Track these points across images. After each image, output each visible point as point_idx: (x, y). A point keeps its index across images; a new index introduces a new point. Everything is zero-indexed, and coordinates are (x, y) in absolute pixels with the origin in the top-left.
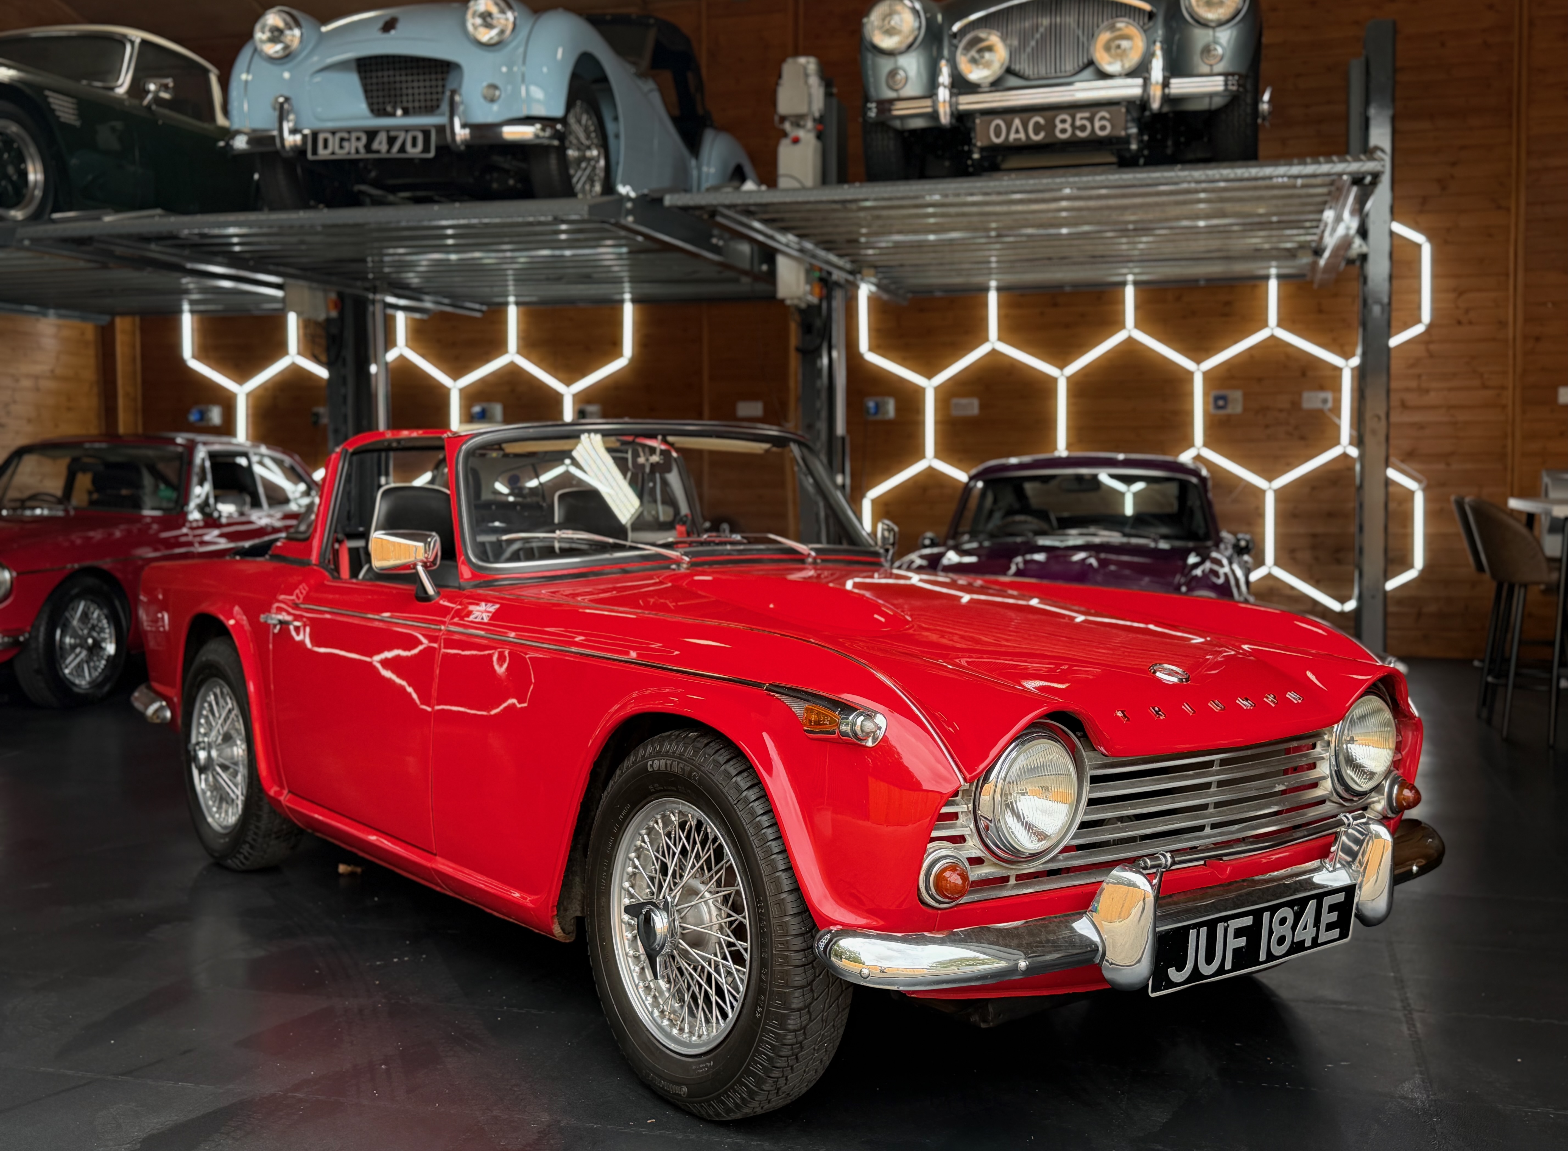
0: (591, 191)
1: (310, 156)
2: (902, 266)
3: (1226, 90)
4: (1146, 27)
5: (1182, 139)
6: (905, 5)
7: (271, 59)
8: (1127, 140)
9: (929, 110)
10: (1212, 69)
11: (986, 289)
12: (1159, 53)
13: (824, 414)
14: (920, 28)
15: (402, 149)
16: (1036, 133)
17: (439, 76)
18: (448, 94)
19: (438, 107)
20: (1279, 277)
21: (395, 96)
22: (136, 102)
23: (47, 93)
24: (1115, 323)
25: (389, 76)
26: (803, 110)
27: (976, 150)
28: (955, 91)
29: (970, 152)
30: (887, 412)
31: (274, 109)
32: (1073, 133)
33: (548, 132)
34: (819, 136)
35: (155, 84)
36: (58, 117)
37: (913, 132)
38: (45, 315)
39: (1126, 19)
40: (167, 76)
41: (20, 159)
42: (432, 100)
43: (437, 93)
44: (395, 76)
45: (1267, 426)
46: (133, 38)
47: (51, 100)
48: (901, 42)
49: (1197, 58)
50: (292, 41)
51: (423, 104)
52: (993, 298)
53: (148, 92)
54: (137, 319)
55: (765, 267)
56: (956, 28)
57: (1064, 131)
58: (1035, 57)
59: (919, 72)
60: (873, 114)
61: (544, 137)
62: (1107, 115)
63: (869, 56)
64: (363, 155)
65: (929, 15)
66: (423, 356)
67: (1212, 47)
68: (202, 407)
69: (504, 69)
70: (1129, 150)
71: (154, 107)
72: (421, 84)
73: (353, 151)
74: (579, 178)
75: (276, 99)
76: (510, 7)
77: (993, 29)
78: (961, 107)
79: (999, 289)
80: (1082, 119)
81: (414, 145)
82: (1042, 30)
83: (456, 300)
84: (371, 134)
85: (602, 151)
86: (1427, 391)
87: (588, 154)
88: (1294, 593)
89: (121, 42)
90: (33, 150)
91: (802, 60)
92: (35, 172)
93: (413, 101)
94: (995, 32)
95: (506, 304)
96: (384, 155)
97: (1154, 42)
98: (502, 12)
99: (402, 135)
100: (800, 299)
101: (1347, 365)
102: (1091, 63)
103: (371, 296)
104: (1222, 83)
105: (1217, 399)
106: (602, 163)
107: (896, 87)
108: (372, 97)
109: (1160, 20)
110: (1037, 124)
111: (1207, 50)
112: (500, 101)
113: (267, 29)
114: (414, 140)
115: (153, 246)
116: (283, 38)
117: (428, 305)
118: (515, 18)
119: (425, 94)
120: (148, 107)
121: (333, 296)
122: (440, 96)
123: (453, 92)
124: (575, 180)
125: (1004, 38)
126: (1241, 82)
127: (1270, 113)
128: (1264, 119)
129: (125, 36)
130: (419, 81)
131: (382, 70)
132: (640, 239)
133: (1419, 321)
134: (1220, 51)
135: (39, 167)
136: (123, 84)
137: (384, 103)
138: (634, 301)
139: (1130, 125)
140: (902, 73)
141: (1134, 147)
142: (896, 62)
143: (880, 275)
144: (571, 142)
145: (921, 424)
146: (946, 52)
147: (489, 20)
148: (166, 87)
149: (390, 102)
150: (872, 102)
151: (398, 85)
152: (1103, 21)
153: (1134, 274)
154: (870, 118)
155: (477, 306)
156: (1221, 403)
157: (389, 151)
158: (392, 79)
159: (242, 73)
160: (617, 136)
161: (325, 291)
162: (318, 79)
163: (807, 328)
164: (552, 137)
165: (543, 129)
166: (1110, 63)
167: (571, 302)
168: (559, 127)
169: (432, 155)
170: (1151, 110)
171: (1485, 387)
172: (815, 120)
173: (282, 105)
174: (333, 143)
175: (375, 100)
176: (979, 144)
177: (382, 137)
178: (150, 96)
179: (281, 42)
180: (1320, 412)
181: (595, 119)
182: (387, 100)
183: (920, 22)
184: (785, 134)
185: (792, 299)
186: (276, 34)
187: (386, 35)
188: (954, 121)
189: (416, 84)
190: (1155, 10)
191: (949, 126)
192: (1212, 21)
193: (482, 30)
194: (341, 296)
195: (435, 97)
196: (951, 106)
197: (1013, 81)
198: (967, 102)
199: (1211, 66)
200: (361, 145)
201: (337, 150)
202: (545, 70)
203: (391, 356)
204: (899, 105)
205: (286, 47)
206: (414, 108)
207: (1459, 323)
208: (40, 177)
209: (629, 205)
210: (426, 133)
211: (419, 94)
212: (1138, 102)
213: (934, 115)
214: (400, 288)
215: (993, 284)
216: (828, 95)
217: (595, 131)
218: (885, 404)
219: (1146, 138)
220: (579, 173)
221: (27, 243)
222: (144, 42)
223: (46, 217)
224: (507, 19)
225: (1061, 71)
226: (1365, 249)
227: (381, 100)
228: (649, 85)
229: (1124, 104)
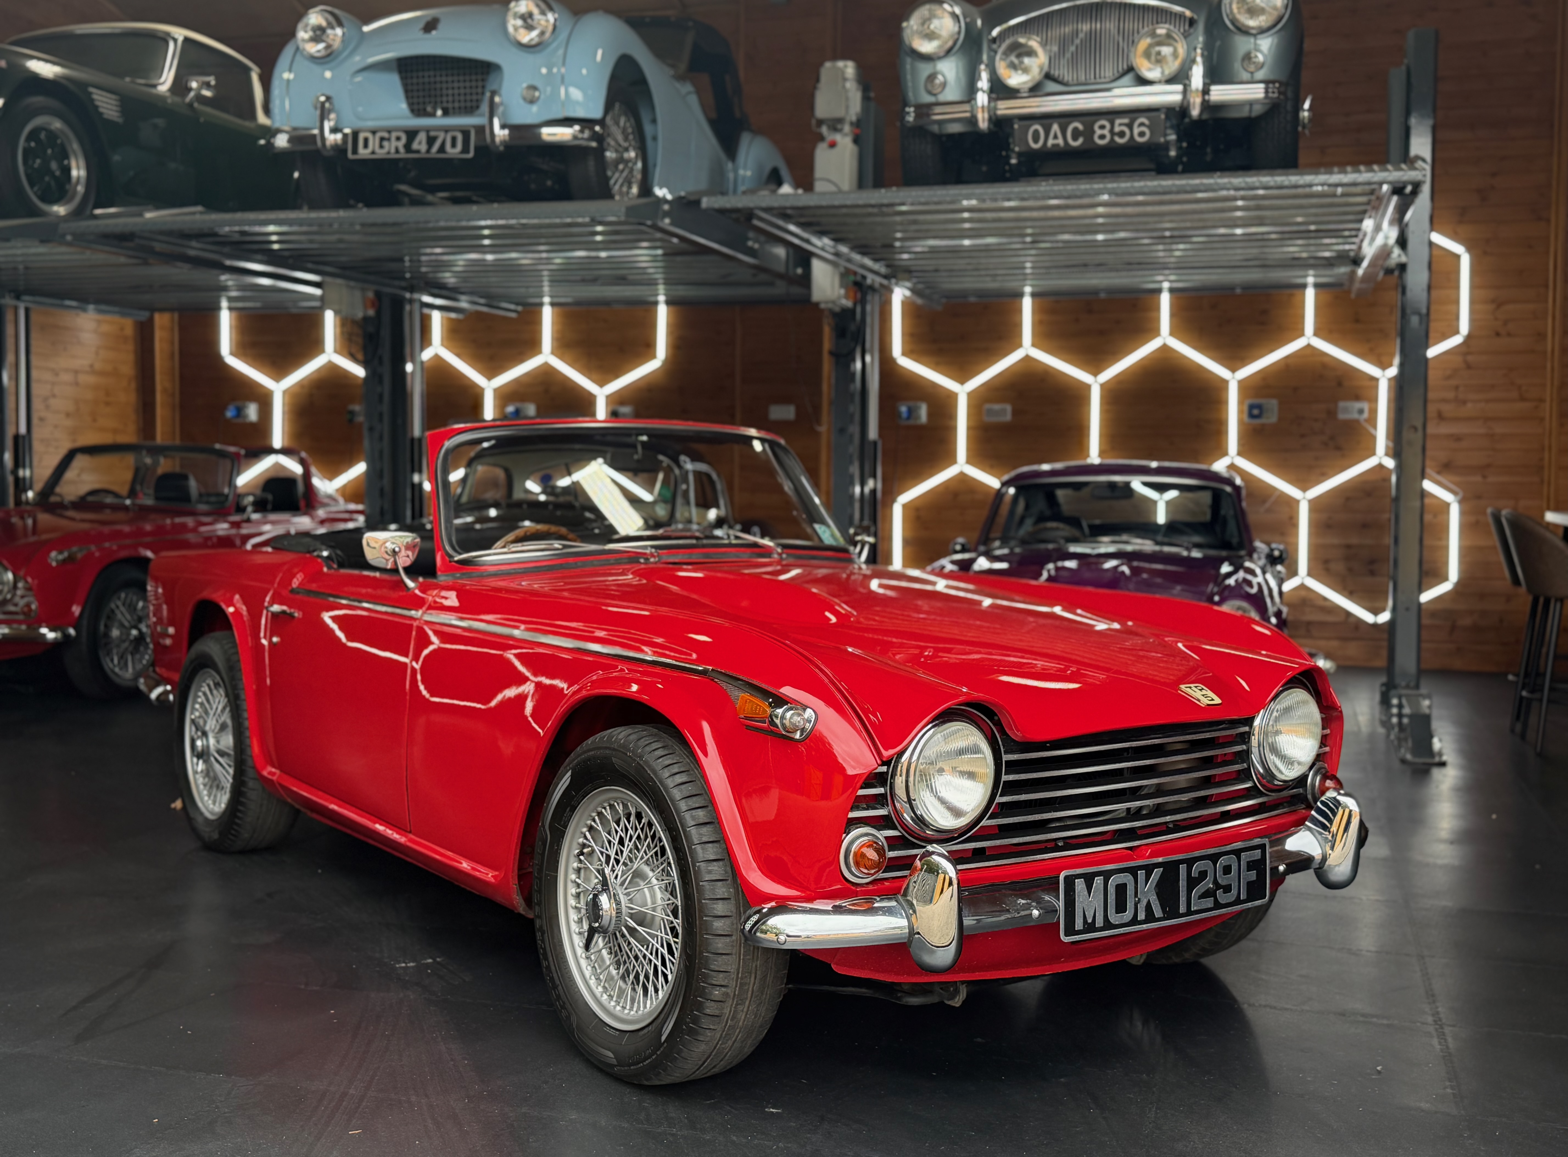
0: (628, 193)
1: (350, 156)
2: (936, 271)
3: (1266, 97)
4: (1186, 34)
5: (1222, 147)
6: (945, 10)
7: (313, 58)
8: (1166, 146)
9: (968, 115)
10: (1252, 77)
11: (1021, 295)
12: (1199, 59)
13: (857, 418)
14: (959, 33)
15: (442, 149)
16: (1075, 138)
17: (480, 77)
18: (488, 94)
19: (478, 107)
20: (1317, 286)
21: (436, 96)
22: (177, 99)
23: (91, 90)
24: (1150, 330)
25: (429, 77)
26: (839, 113)
27: (1014, 155)
28: (994, 96)
29: (1008, 157)
30: (919, 417)
31: (316, 108)
32: (1112, 140)
33: (587, 134)
34: (856, 140)
35: (197, 81)
36: (101, 114)
37: (951, 136)
38: (84, 310)
39: (1167, 26)
40: (209, 75)
41: (63, 155)
42: (471, 101)
43: (477, 94)
44: (435, 76)
45: (1303, 436)
46: (176, 36)
47: (95, 97)
48: (940, 47)
49: (1237, 65)
50: (334, 40)
51: (463, 104)
52: (1027, 304)
53: (190, 89)
54: (176, 315)
55: (799, 271)
56: (995, 32)
57: (1102, 137)
58: (1074, 62)
59: (958, 78)
60: (910, 118)
61: (582, 139)
62: (1146, 122)
63: (909, 60)
64: (403, 154)
65: (968, 20)
66: (458, 355)
67: (1253, 55)
68: (239, 403)
69: (544, 71)
70: (1168, 156)
71: (196, 105)
72: (462, 84)
73: (393, 150)
74: (616, 181)
75: (318, 98)
76: (551, 9)
77: (1033, 34)
78: (999, 112)
79: (1033, 295)
80: (1120, 125)
81: (454, 145)
82: (1081, 35)
83: (492, 299)
84: (411, 134)
85: (640, 153)
86: (1464, 402)
87: (626, 155)
88: (1327, 604)
89: (164, 39)
90: (76, 146)
91: (840, 64)
92: (78, 168)
93: (453, 102)
94: (1035, 37)
95: (541, 305)
96: (423, 155)
97: (1195, 49)
98: (543, 13)
99: (441, 135)
100: (833, 302)
101: (1384, 376)
102: (1131, 69)
103: (408, 295)
104: (1263, 91)
105: (1251, 407)
106: (639, 165)
107: (935, 92)
108: (412, 97)
109: (1201, 27)
110: (1075, 130)
111: (1248, 57)
112: (540, 102)
113: (309, 28)
114: (454, 140)
115: (194, 243)
116: (324, 37)
117: (464, 305)
118: (556, 20)
119: (465, 94)
120: (190, 105)
121: (370, 295)
122: (479, 97)
123: (494, 93)
124: (612, 182)
125: (1044, 44)
126: (1282, 89)
127: (1311, 120)
128: (1304, 127)
129: (168, 34)
130: (459, 81)
131: (423, 70)
132: (675, 240)
133: (1457, 332)
134: (1261, 58)
135: (82, 163)
136: (165, 81)
137: (424, 103)
138: (668, 303)
139: (1169, 131)
140: (940, 78)
141: (1173, 153)
142: (935, 66)
143: (915, 280)
144: (609, 144)
145: (954, 428)
146: (985, 57)
147: (529, 21)
148: (207, 85)
149: (430, 102)
150: (910, 107)
151: (438, 86)
152: (1143, 27)
153: (1170, 281)
154: (908, 122)
155: (512, 307)
156: (1256, 412)
157: (428, 151)
158: (432, 80)
159: (284, 71)
160: (655, 138)
161: (363, 290)
162: (359, 79)
163: (841, 332)
164: (591, 138)
165: (582, 131)
166: (1150, 70)
167: (606, 303)
168: (597, 128)
169: (471, 155)
170: (1190, 116)
171: (1522, 399)
172: (852, 124)
173: (323, 104)
174: (373, 143)
175: (415, 100)
176: (1017, 149)
177: (422, 137)
178: (192, 94)
179: (323, 41)
180: (1357, 421)
181: (632, 120)
182: (427, 100)
183: (960, 27)
184: (822, 138)
185: (826, 302)
186: (318, 33)
187: (427, 36)
188: (992, 126)
189: (456, 85)
190: (1195, 17)
191: (987, 131)
192: (1253, 28)
193: (522, 31)
194: (378, 295)
195: (474, 97)
196: (989, 112)
197: (1052, 86)
198: (1005, 108)
199: (1252, 73)
200: (401, 145)
201: (378, 150)
202: (584, 71)
203: (426, 355)
204: (938, 110)
205: (328, 47)
206: (454, 108)
207: (1498, 334)
208: (83, 173)
209: (666, 207)
210: (466, 134)
211: (459, 95)
212: (1178, 109)
213: (972, 121)
214: (438, 288)
215: (1028, 289)
216: (866, 99)
217: (633, 133)
218: (919, 408)
219: (1185, 145)
220: (617, 175)
221: (69, 238)
222: (187, 40)
223: (88, 212)
224: (547, 21)
225: (1100, 77)
226: (1404, 259)
227: (421, 100)
228: (687, 88)
229: (1164, 110)
